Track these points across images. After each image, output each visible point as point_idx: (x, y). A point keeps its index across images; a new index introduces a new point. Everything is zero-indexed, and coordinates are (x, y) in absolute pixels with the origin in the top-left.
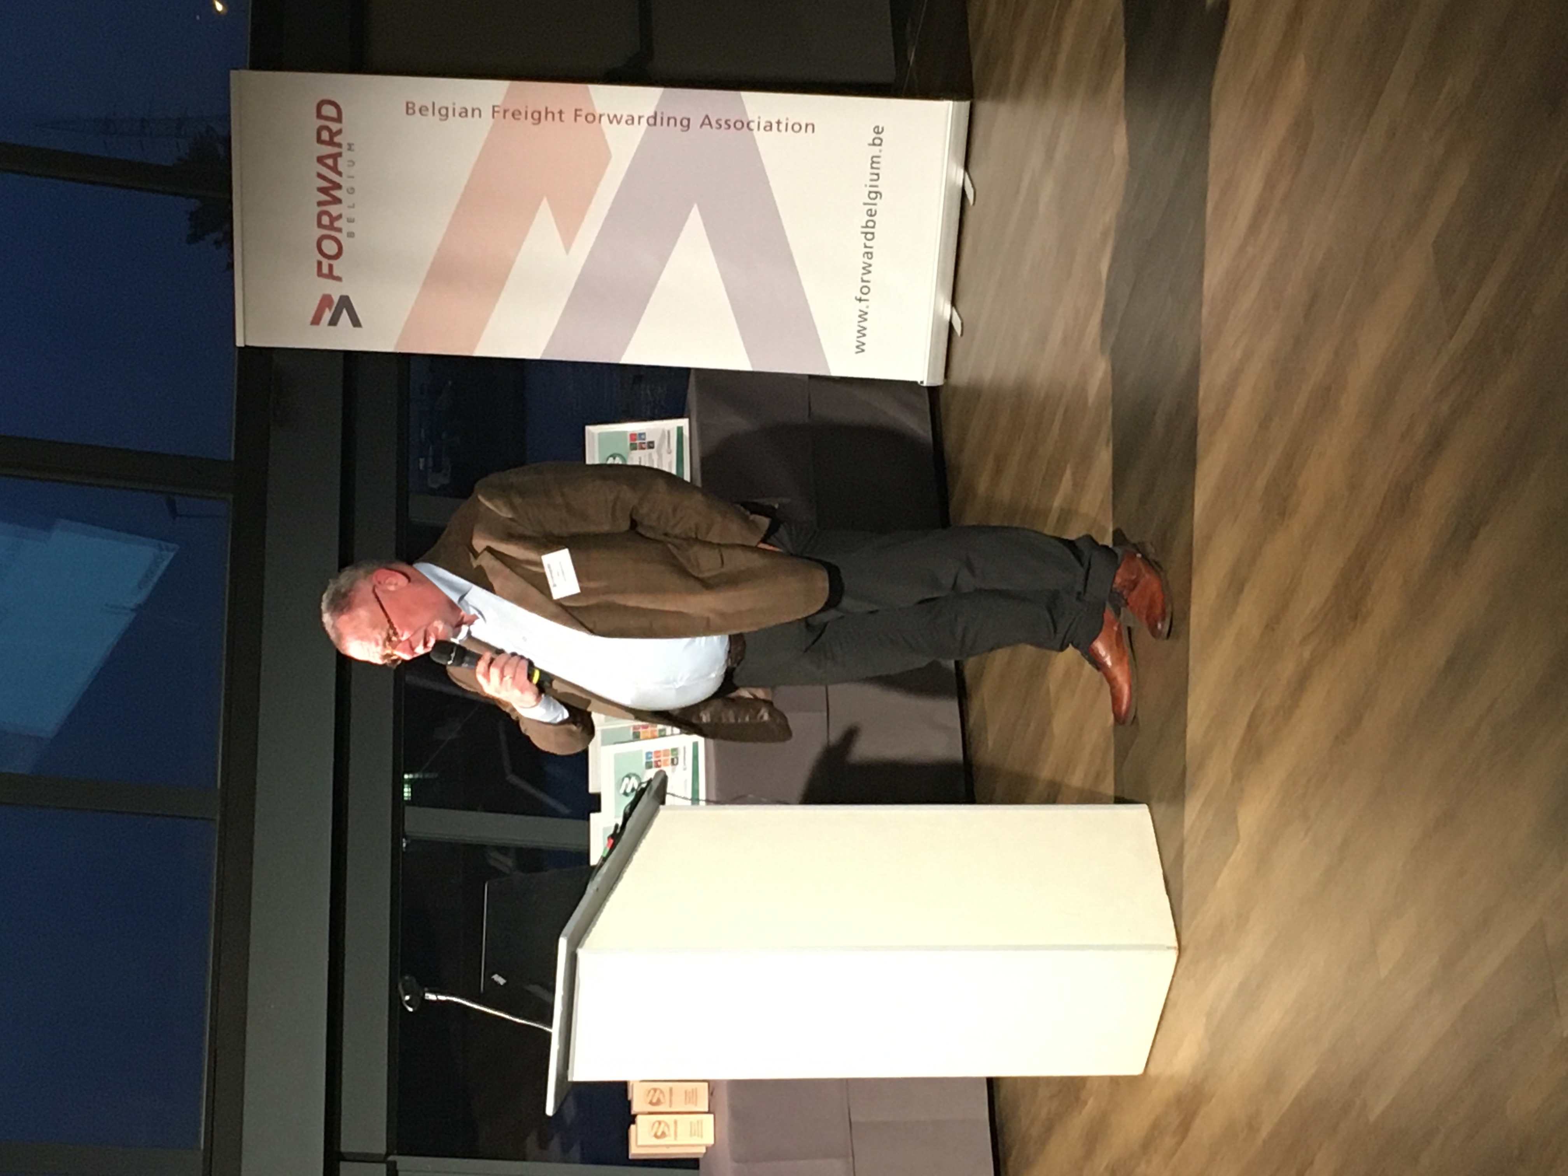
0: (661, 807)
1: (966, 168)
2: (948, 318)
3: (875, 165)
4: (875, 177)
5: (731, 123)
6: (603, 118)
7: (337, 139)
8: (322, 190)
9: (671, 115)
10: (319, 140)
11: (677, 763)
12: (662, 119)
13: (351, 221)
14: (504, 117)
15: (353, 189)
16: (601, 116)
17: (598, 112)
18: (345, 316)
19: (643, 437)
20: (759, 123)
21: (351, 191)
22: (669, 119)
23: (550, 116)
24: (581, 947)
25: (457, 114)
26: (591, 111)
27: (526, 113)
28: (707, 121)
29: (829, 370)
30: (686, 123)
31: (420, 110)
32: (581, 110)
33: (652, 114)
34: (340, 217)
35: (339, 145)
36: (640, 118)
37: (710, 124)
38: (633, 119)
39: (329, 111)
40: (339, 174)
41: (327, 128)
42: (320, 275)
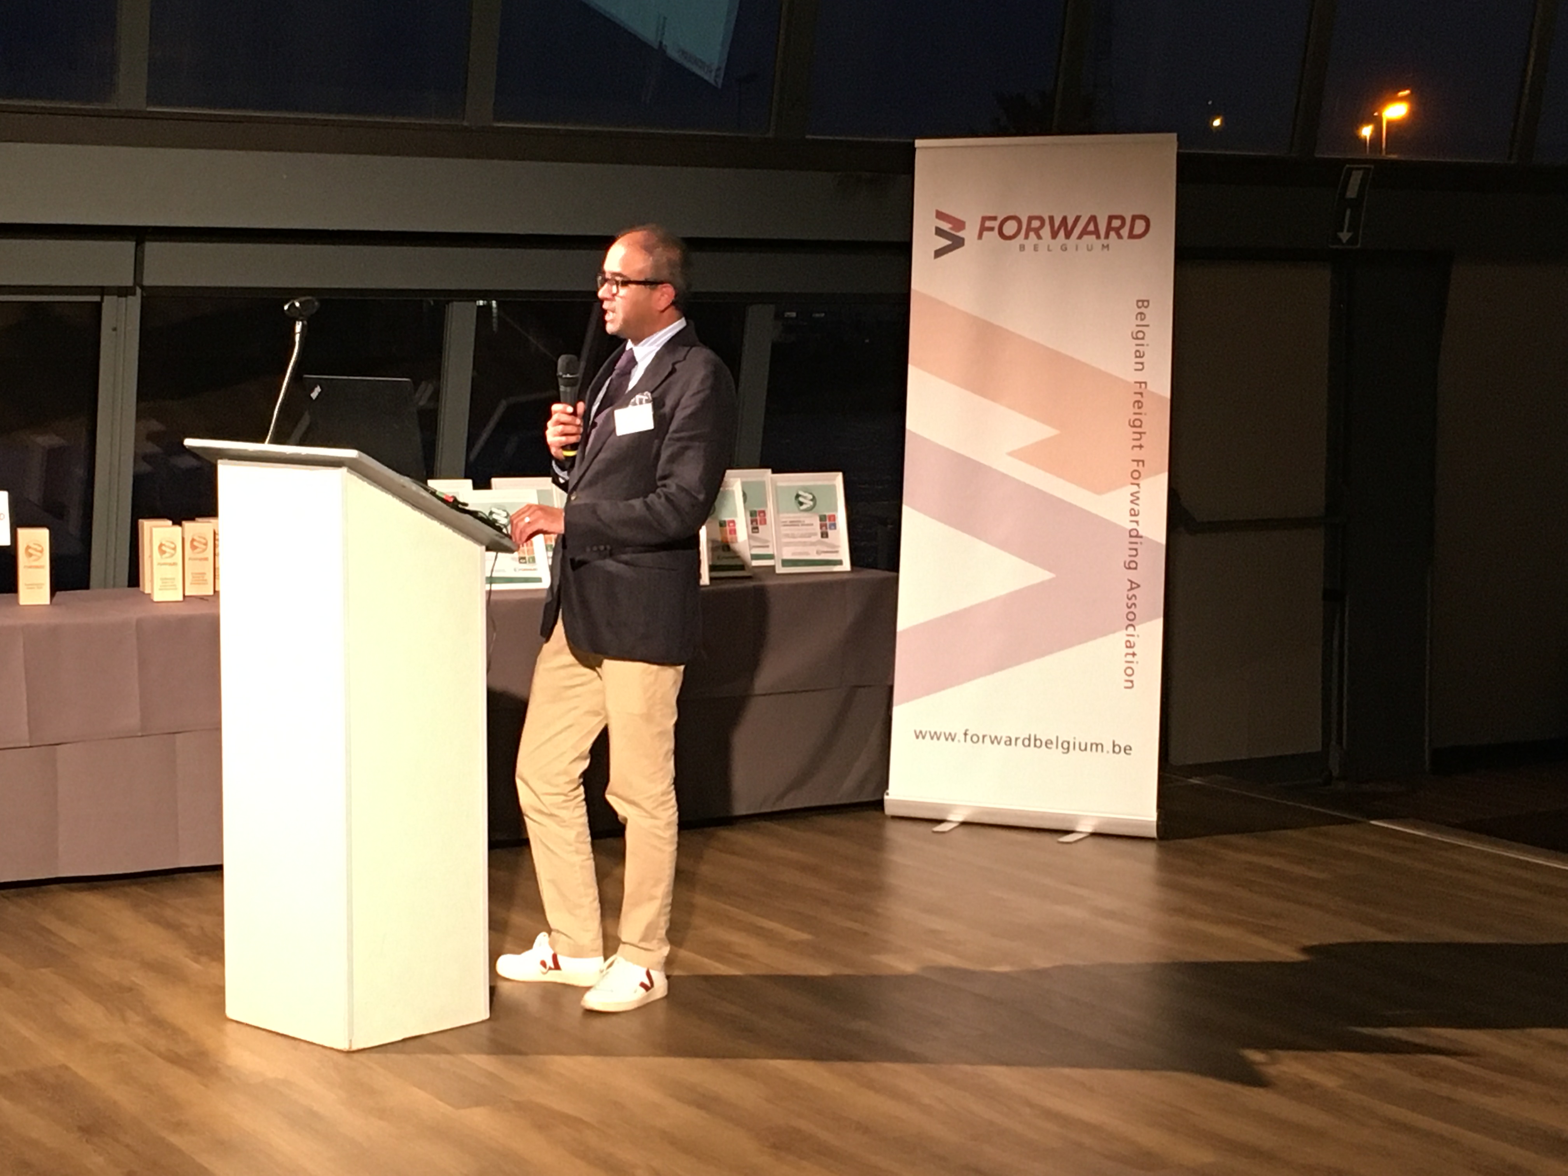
0: (484, 548)
1: (1094, 835)
2: (950, 818)
3: (1094, 746)
4: (1083, 747)
5: (1133, 609)
6: (1136, 487)
7: (1113, 234)
8: (1065, 219)
9: (1139, 551)
10: (1111, 218)
11: (520, 563)
12: (1136, 543)
13: (1036, 248)
14: (1136, 393)
15: (1066, 249)
16: (1138, 485)
17: (1142, 482)
18: (945, 242)
19: (833, 527)
20: (1132, 636)
21: (1064, 248)
22: (1136, 550)
24: (348, 471)
25: (1138, 348)
26: (1142, 474)
27: (1140, 414)
28: (1134, 585)
29: (897, 705)
30: (1132, 566)
31: (1141, 313)
32: (1143, 465)
33: (1141, 533)
34: (1039, 237)
35: (1107, 236)
36: (1137, 522)
37: (1132, 589)
38: (1135, 515)
39: (1140, 226)
40: (1080, 237)
41: (1123, 224)
42: (984, 219)
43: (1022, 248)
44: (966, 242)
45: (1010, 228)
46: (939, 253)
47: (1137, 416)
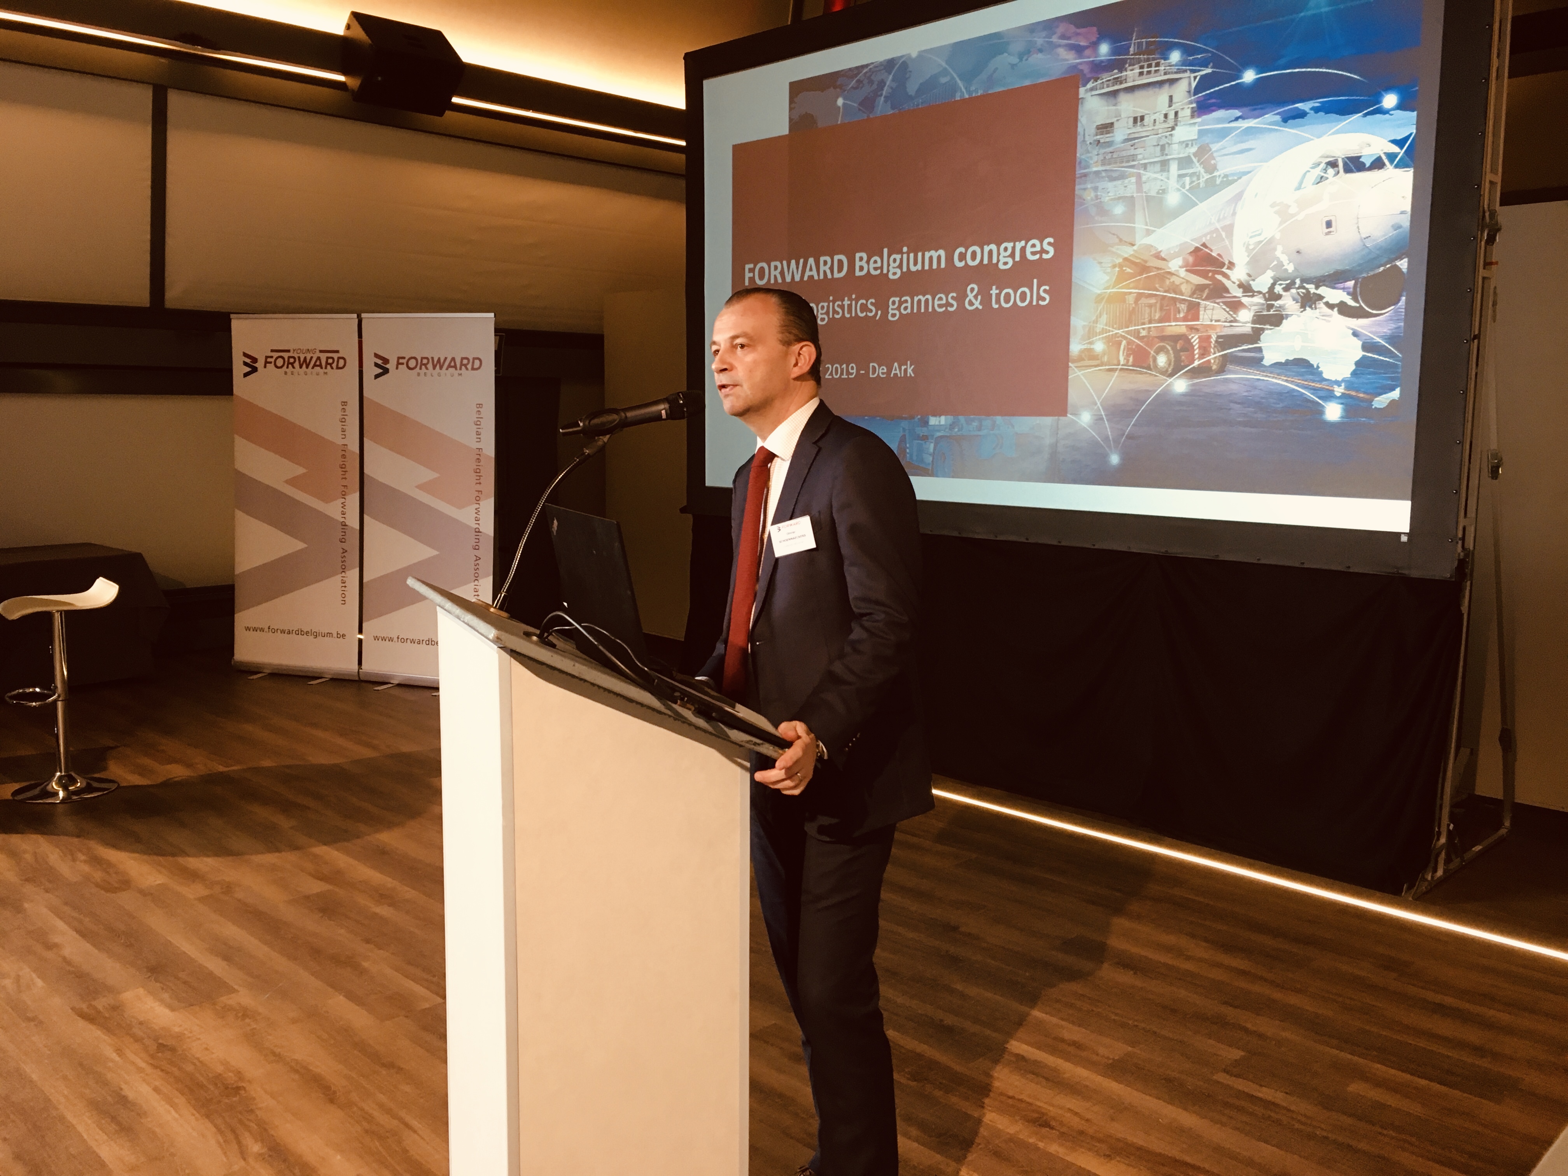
5: (477, 571)
7: (463, 367)
8: (439, 359)
9: (481, 540)
10: (462, 359)
12: (478, 535)
13: (425, 375)
14: (478, 454)
16: (479, 504)
17: (481, 503)
18: (379, 371)
21: (439, 375)
22: (478, 539)
23: (478, 478)
25: (478, 430)
28: (478, 558)
30: (476, 548)
31: (479, 411)
32: (481, 493)
33: (481, 530)
34: (427, 369)
35: (461, 369)
36: (479, 524)
37: (477, 560)
38: (478, 520)
39: (477, 363)
40: (447, 369)
41: (468, 363)
42: (399, 358)
43: (419, 374)
44: (390, 371)
45: (412, 363)
46: (377, 376)
47: (478, 467)
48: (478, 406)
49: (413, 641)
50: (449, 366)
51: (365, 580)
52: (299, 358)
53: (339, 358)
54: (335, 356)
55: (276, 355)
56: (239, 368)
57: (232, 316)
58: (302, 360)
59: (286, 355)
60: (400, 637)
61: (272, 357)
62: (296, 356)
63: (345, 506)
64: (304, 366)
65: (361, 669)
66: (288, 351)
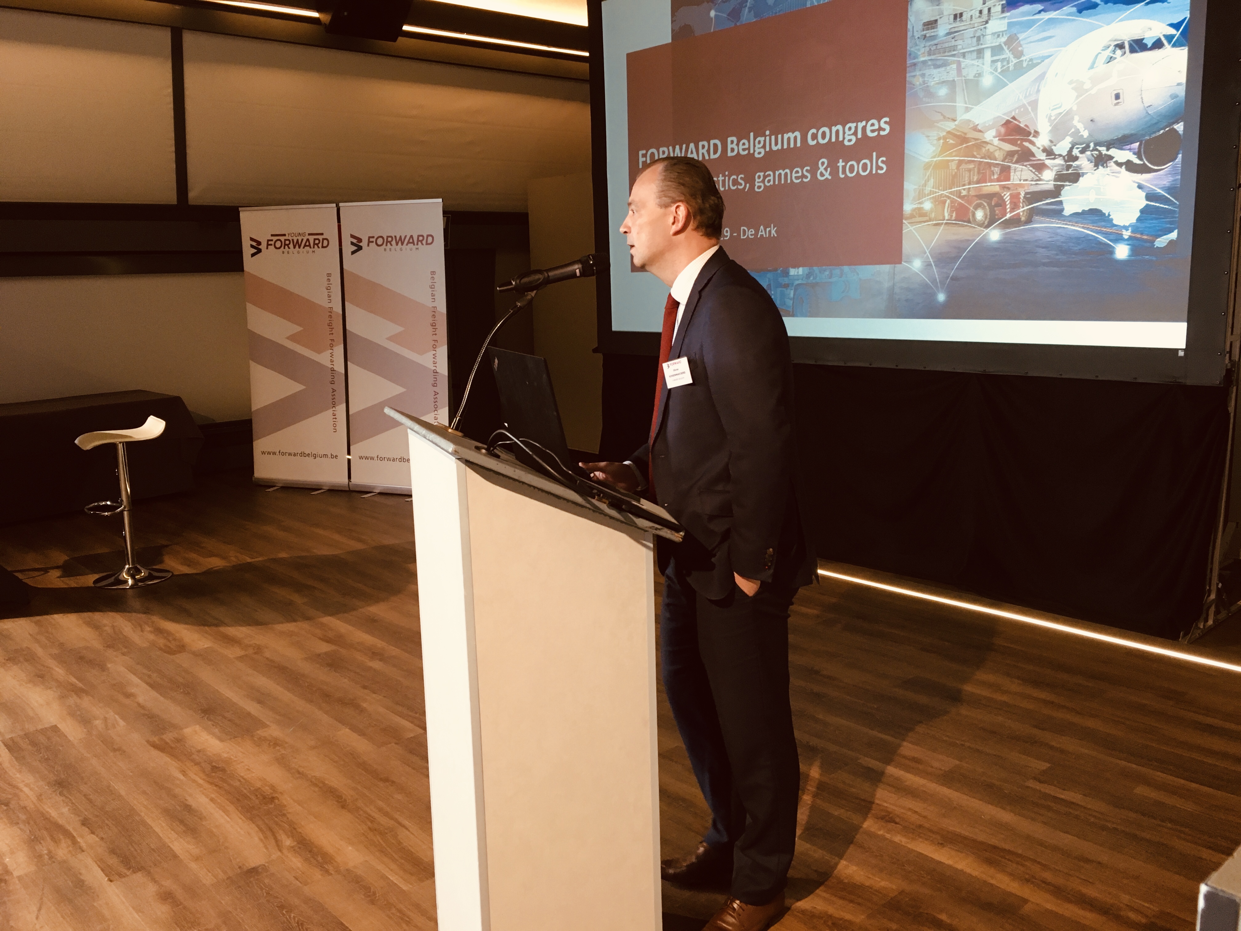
2: (374, 491)
5: (436, 404)
7: (419, 243)
8: (401, 237)
9: (438, 379)
10: (419, 236)
12: (436, 375)
13: (390, 250)
14: (432, 312)
15: (402, 250)
16: (435, 351)
17: (437, 349)
18: (355, 248)
22: (436, 378)
25: (433, 292)
26: (437, 346)
27: (435, 320)
28: (436, 393)
30: (436, 385)
31: (433, 277)
32: (438, 342)
33: (438, 371)
34: (391, 245)
35: (417, 244)
36: (436, 367)
37: (435, 395)
38: (436, 364)
40: (407, 245)
41: (423, 239)
42: (369, 238)
43: (385, 250)
44: (363, 248)
45: (380, 241)
46: (353, 253)
47: (434, 322)
48: (432, 273)
49: (389, 459)
50: (409, 243)
51: (350, 413)
52: (293, 240)
53: (323, 239)
54: (320, 237)
55: (275, 238)
56: (247, 250)
57: (240, 209)
58: (295, 242)
59: (282, 238)
60: (379, 457)
61: (272, 240)
62: (290, 238)
63: (333, 355)
64: (297, 246)
65: (351, 482)
66: (284, 235)
